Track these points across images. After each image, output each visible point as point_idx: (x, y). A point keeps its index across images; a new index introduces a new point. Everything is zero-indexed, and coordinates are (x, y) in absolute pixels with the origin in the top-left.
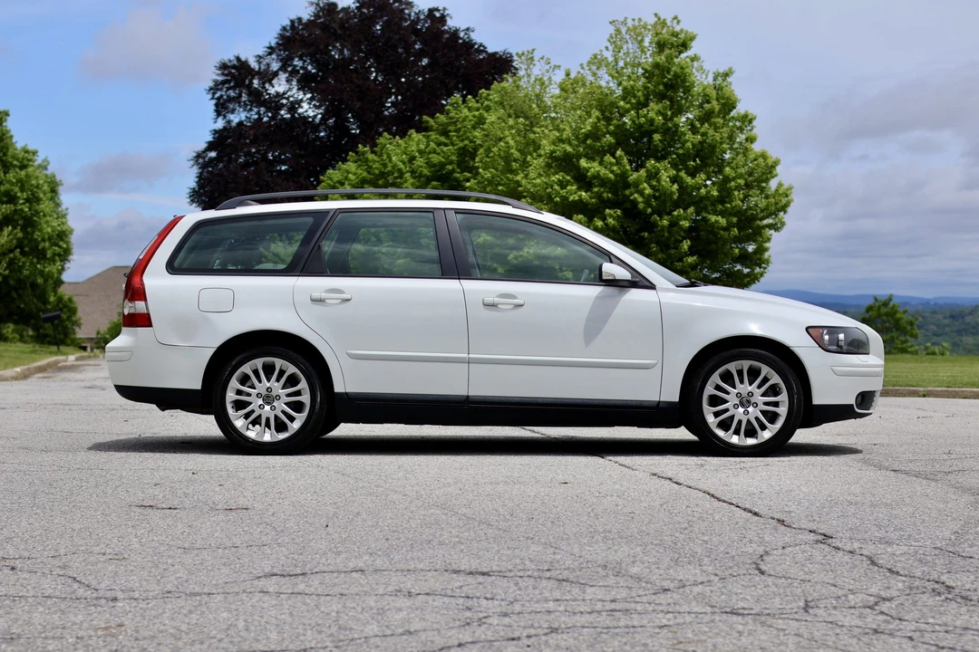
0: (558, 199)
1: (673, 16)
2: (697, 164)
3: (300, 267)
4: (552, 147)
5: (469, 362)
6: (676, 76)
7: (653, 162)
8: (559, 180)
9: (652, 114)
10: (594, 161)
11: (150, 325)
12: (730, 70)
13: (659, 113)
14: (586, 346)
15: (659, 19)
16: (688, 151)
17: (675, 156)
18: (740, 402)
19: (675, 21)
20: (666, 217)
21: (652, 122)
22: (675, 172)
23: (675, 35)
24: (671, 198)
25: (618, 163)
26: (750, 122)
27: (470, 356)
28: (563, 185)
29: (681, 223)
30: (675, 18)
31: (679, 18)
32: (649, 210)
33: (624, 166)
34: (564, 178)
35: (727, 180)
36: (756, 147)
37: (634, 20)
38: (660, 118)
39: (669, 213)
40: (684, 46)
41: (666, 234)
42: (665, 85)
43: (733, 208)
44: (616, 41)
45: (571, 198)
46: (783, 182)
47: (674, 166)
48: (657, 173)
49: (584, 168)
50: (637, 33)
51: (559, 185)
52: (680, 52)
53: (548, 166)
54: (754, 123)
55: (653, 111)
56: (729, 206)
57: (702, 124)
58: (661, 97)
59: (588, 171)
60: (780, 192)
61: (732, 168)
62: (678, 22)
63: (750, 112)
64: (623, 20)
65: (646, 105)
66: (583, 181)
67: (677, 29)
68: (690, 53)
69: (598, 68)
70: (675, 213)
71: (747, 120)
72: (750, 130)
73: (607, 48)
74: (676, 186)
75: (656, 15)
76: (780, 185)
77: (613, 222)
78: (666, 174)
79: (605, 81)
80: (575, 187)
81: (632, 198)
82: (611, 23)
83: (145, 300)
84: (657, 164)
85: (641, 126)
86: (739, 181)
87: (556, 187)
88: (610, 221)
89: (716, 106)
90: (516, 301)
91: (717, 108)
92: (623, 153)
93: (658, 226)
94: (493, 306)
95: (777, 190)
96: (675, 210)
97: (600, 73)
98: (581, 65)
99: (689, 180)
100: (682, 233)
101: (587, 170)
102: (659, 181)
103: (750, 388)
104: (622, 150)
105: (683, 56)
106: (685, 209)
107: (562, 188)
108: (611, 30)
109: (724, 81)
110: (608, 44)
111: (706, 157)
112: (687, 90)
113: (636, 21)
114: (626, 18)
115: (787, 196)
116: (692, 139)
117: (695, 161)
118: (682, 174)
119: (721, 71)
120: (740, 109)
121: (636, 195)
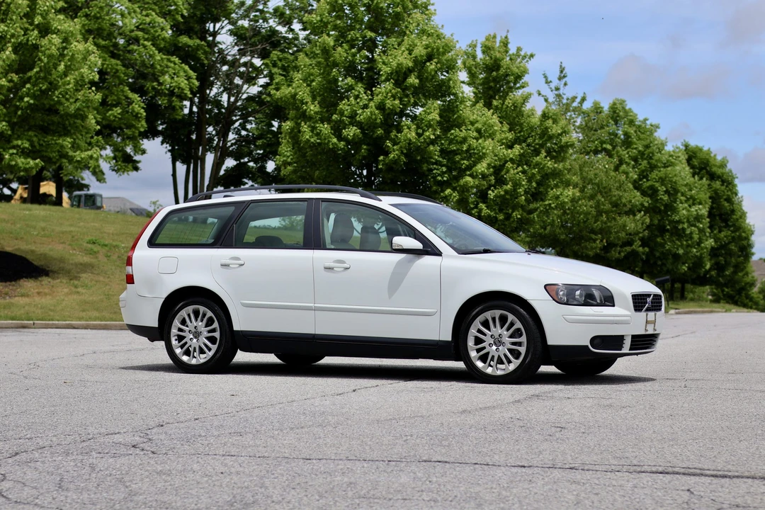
3: (221, 242)
5: (316, 309)
11: (133, 283)
14: (390, 298)
18: (494, 342)
27: (316, 305)
90: (346, 265)
94: (331, 269)
103: (500, 331)
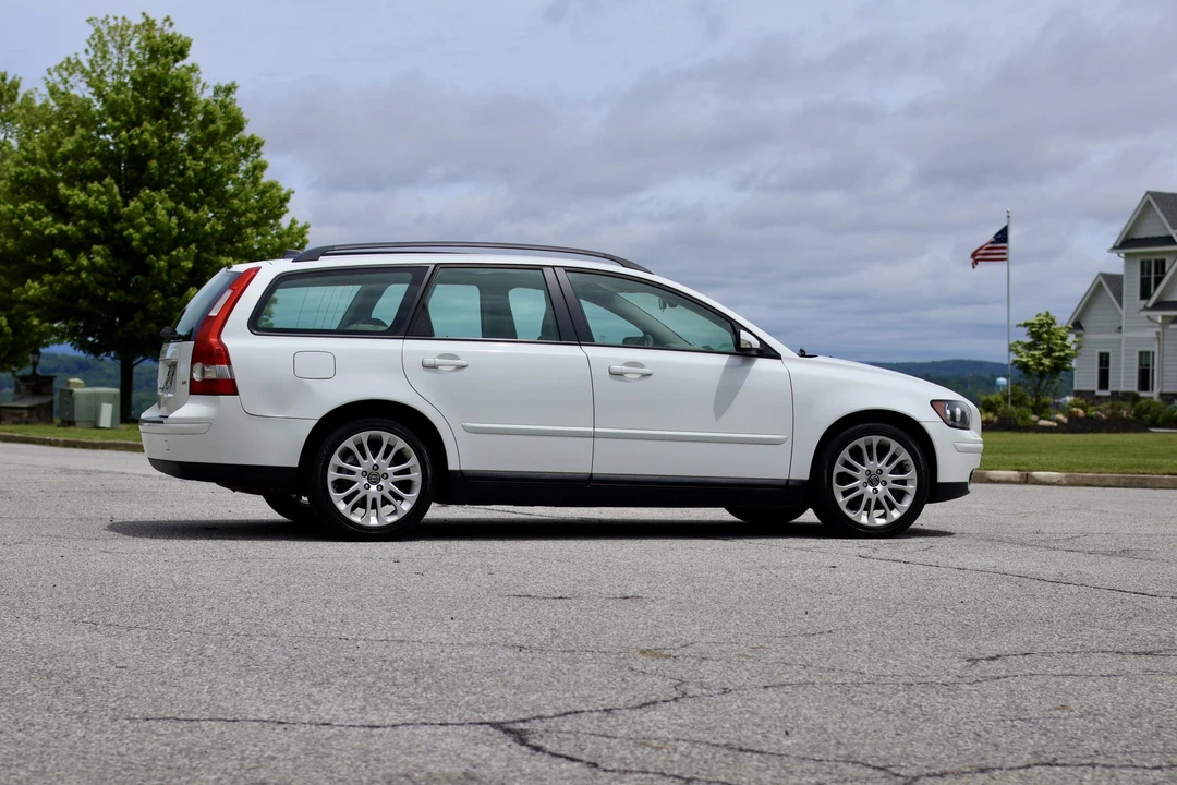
0: (28, 233)
1: (165, 17)
2: (200, 196)
3: (404, 329)
4: (19, 169)
5: (594, 436)
6: (175, 90)
7: (148, 191)
8: (29, 208)
9: (146, 136)
10: (74, 186)
11: (236, 393)
12: (233, 83)
13: (154, 134)
15: (148, 19)
16: (190, 180)
17: (173, 186)
18: (869, 480)
19: (167, 23)
20: (164, 258)
21: (145, 144)
22: (173, 204)
23: (169, 39)
24: (170, 235)
25: (108, 191)
26: (258, 146)
28: (37, 215)
29: (182, 264)
30: (167, 19)
31: (172, 20)
32: (145, 249)
33: (114, 197)
34: (35, 207)
35: (235, 213)
36: (266, 178)
37: (116, 18)
38: (155, 140)
39: (167, 253)
40: (181, 53)
41: (165, 278)
42: (161, 100)
43: (245, 248)
44: (99, 44)
45: (47, 232)
46: (297, 219)
47: (172, 196)
48: (152, 204)
49: (65, 195)
50: (121, 33)
51: (30, 215)
52: (176, 61)
53: (14, 191)
54: (262, 149)
55: (147, 132)
56: (240, 245)
57: (206, 149)
58: (156, 114)
59: (68, 200)
60: (295, 231)
61: (241, 200)
62: (171, 24)
63: (257, 135)
64: (103, 17)
65: (138, 123)
66: (61, 210)
67: (169, 31)
68: (187, 62)
69: (70, 74)
70: (174, 253)
71: (254, 145)
72: (257, 157)
73: (87, 51)
74: (174, 220)
75: (144, 14)
76: (293, 222)
77: (101, 261)
78: (161, 206)
79: (81, 89)
80: (50, 219)
81: (125, 233)
82: (88, 21)
83: (229, 363)
84: (153, 194)
85: (132, 148)
86: (250, 215)
87: (28, 218)
88: (98, 259)
89: (220, 125)
90: (643, 370)
91: (222, 128)
92: (113, 181)
93: (154, 267)
94: (620, 375)
95: (291, 228)
96: (174, 250)
97: (72, 80)
98: (49, 70)
99: (191, 214)
100: (184, 277)
101: (68, 198)
102: (154, 214)
103: (879, 466)
104: (112, 177)
105: (178, 65)
106: (186, 248)
107: (35, 220)
108: (91, 30)
109: (227, 96)
110: (87, 46)
111: (209, 187)
112: (186, 107)
113: (120, 20)
114: (107, 17)
115: (303, 236)
116: (193, 166)
117: (197, 191)
118: (182, 207)
119: (223, 85)
120: (247, 133)
121: (131, 231)
